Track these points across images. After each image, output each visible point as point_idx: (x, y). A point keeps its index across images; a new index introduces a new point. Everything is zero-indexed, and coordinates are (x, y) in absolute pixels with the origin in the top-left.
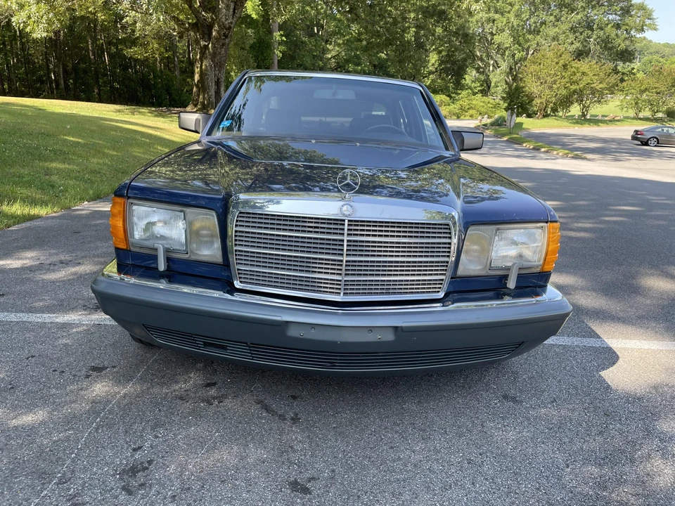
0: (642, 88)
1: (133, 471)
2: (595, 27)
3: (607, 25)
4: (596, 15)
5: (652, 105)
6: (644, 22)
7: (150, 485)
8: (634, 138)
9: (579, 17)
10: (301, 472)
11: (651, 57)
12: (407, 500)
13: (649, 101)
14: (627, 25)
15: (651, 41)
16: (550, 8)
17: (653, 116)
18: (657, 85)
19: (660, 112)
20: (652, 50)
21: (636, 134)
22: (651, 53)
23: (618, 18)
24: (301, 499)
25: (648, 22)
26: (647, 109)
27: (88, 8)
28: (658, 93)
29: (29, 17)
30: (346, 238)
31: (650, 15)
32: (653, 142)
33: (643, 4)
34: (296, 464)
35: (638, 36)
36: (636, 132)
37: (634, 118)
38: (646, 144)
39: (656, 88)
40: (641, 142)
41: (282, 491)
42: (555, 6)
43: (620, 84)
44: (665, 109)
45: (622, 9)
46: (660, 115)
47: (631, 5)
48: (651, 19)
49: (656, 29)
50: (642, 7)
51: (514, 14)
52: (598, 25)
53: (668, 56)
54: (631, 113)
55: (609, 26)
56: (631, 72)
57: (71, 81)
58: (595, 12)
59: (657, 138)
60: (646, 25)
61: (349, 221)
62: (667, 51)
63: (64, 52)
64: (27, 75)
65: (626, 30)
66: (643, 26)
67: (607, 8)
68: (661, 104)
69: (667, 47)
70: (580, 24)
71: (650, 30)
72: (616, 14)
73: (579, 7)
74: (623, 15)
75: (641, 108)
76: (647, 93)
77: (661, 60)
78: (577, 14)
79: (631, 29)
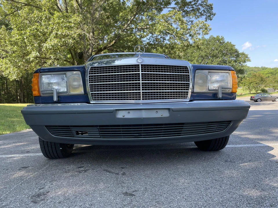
0: (250, 82)
1: (39, 196)
2: (227, 62)
3: (231, 61)
4: (226, 58)
5: (255, 88)
6: (245, 59)
7: (47, 199)
8: (251, 99)
9: (220, 59)
10: (129, 189)
11: (250, 72)
12: (187, 194)
13: (254, 87)
14: (239, 60)
15: (249, 67)
16: (208, 58)
17: (256, 92)
18: (255, 80)
19: (259, 90)
20: (250, 70)
21: (252, 98)
22: (250, 71)
23: (235, 58)
24: (130, 198)
25: (246, 59)
26: (254, 90)
27: (33, 69)
28: (256, 83)
29: (10, 72)
30: (140, 73)
31: (247, 56)
32: (259, 100)
33: (243, 53)
34: (126, 187)
35: (244, 64)
36: (251, 97)
37: (249, 94)
38: (256, 101)
39: (255, 82)
40: (254, 101)
41: (119, 196)
42: (210, 57)
43: (241, 81)
44: (260, 89)
45: (236, 55)
46: (259, 91)
47: (239, 54)
48: (247, 58)
49: (250, 61)
50: (243, 54)
51: (196, 61)
52: (228, 61)
53: (257, 71)
54: (248, 92)
55: (232, 62)
56: (244, 77)
57: (26, 99)
58: (226, 57)
59: (260, 99)
60: (246, 60)
61: (141, 65)
62: (256, 70)
63: (23, 88)
64: (8, 98)
65: (239, 62)
66: (245, 60)
67: (230, 56)
68: (258, 87)
69: (256, 68)
70: (221, 62)
71: (248, 62)
72: (234, 57)
73: (220, 56)
74: (236, 58)
75: (251, 90)
76: (252, 84)
77: (255, 73)
78: (219, 58)
79: (241, 62)
